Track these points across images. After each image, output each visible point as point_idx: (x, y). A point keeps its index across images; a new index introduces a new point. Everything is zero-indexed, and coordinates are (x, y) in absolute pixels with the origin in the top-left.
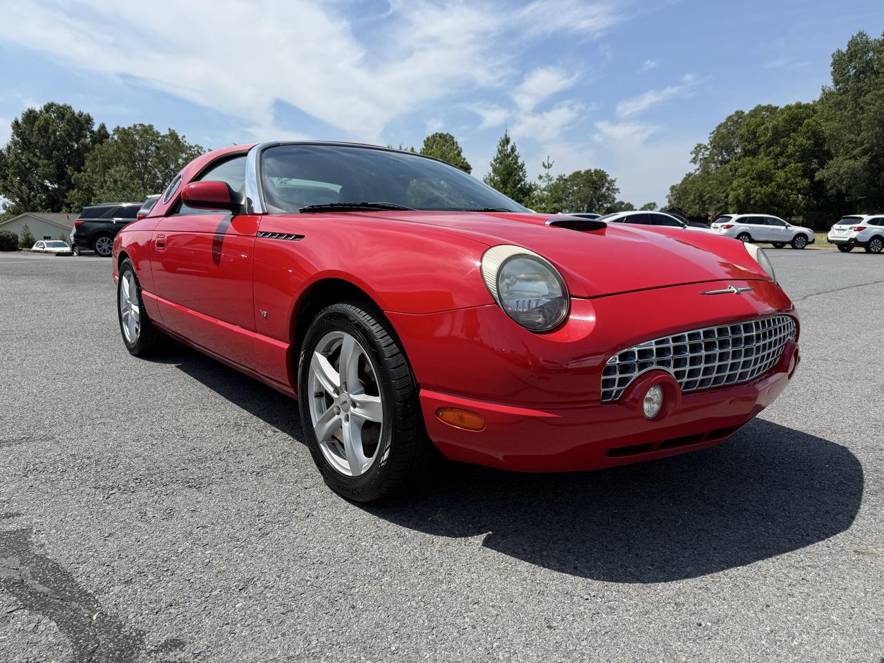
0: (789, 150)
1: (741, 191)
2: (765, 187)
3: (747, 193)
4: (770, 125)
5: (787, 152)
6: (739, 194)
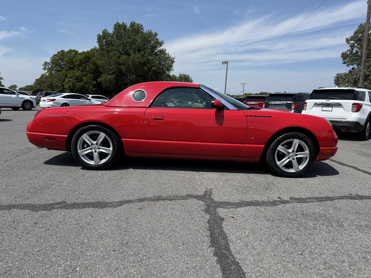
0: (87, 69)
1: (71, 84)
2: (80, 83)
3: (74, 85)
4: (78, 59)
5: (86, 70)
6: (71, 85)
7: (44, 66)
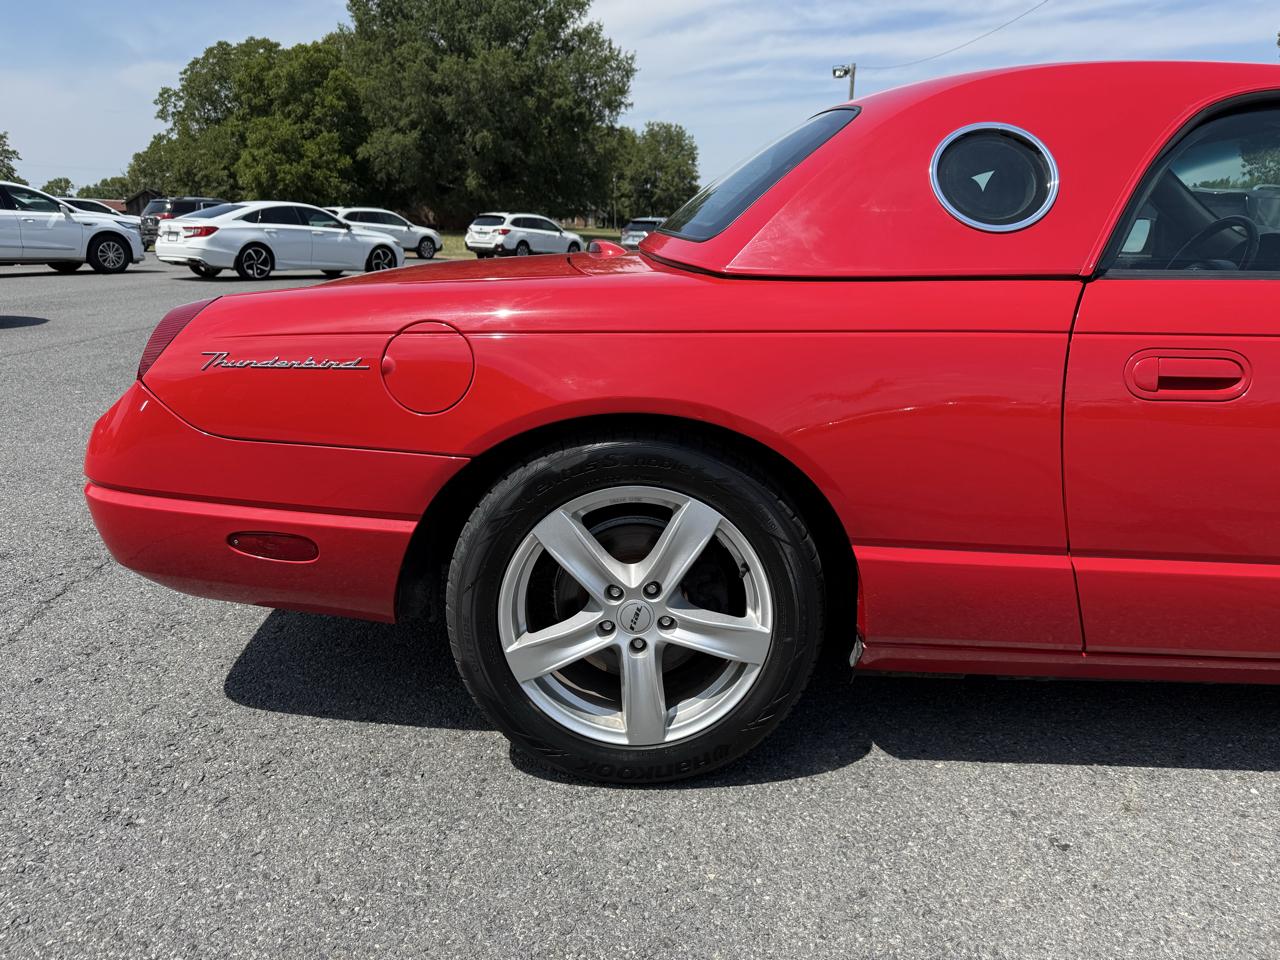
0: (316, 112)
1: (261, 169)
2: (295, 164)
3: (273, 175)
4: (283, 73)
5: (314, 114)
6: (259, 174)
7: (160, 107)
